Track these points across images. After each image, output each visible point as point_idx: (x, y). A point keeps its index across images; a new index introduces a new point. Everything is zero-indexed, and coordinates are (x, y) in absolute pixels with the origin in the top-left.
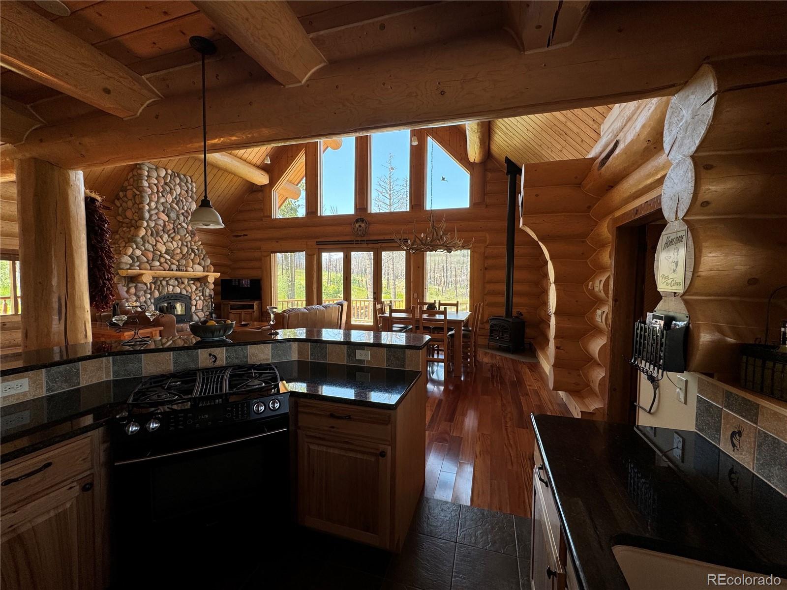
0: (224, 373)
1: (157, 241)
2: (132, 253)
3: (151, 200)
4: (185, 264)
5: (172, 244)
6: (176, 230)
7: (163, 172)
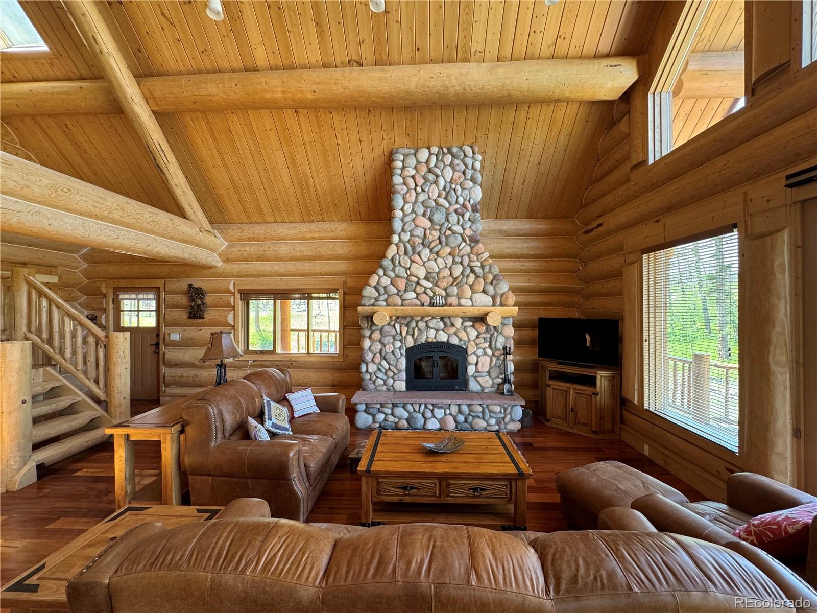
2: (378, 283)
3: (406, 202)
4: (457, 294)
5: (436, 263)
6: (443, 239)
7: (424, 155)
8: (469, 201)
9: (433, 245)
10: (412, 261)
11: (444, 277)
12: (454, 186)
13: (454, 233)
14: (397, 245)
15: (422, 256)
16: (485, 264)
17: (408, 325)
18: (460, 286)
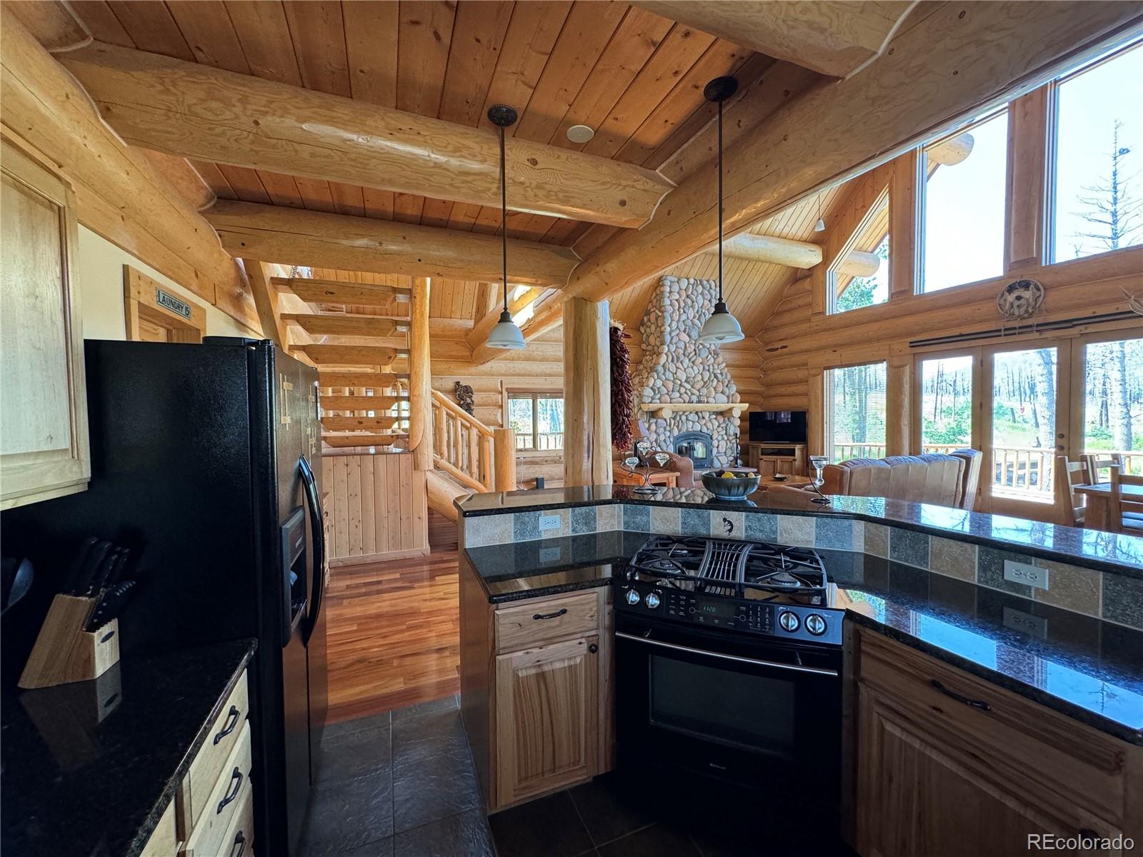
0: (741, 550)
1: (677, 368)
2: (653, 385)
3: (672, 320)
4: (706, 394)
5: (693, 370)
6: (697, 351)
7: (684, 283)
9: (690, 356)
11: (698, 381)
13: (704, 347)
14: (666, 354)
15: (684, 364)
16: (722, 371)
18: (708, 388)
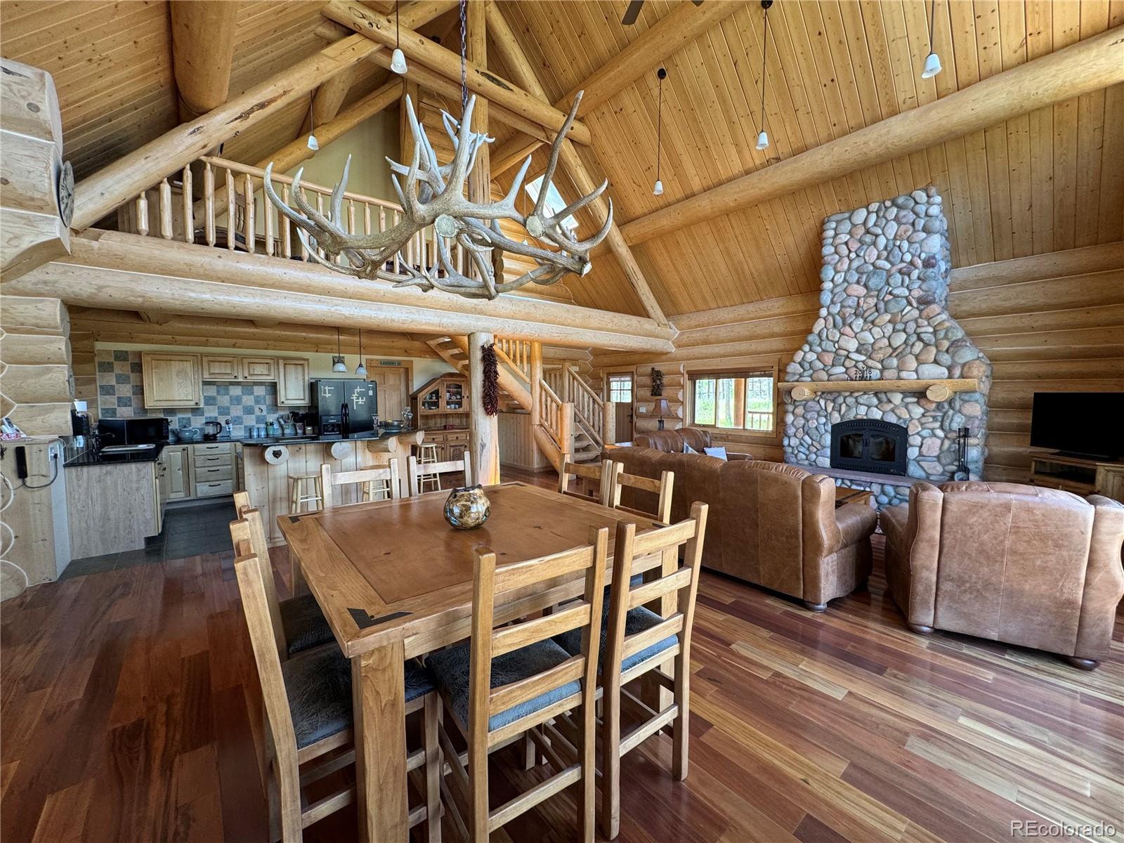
2: (803, 359)
3: (837, 272)
4: (898, 366)
5: (871, 334)
6: (882, 305)
7: (861, 215)
8: (919, 257)
9: (867, 314)
10: (842, 334)
11: (881, 348)
12: (898, 243)
13: (896, 297)
14: (825, 319)
15: (854, 327)
16: (937, 328)
17: (834, 401)
18: (900, 357)
